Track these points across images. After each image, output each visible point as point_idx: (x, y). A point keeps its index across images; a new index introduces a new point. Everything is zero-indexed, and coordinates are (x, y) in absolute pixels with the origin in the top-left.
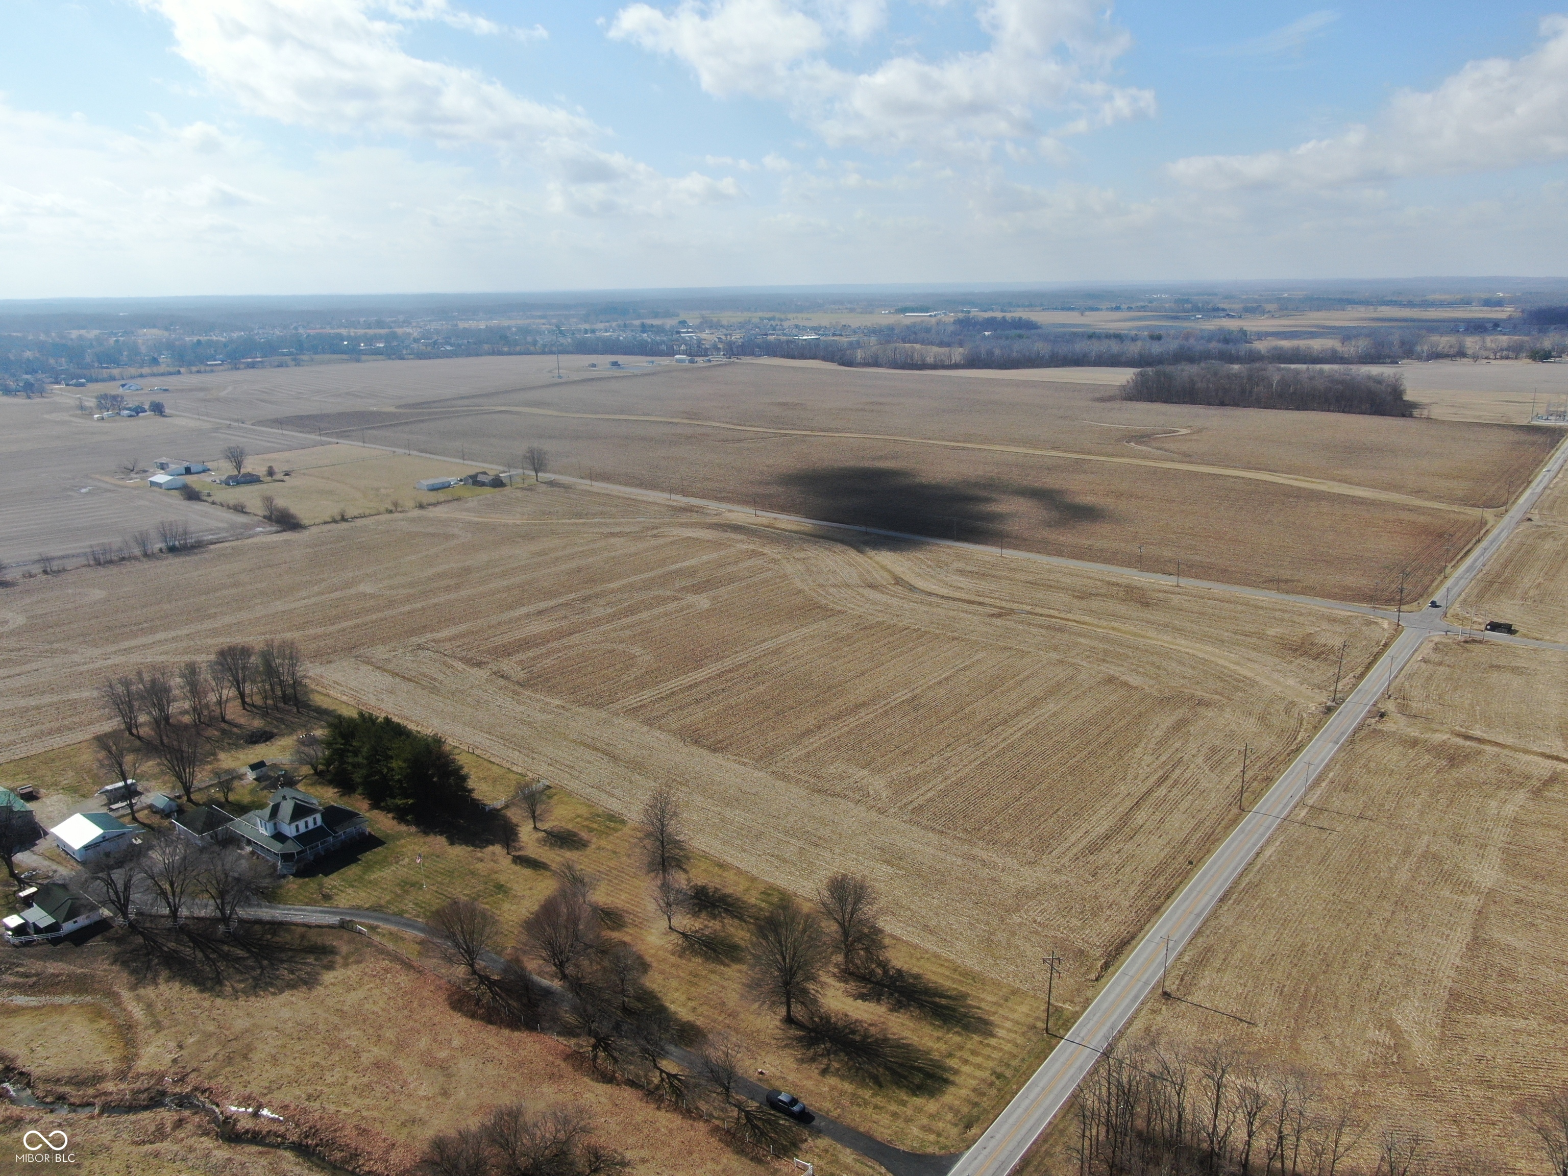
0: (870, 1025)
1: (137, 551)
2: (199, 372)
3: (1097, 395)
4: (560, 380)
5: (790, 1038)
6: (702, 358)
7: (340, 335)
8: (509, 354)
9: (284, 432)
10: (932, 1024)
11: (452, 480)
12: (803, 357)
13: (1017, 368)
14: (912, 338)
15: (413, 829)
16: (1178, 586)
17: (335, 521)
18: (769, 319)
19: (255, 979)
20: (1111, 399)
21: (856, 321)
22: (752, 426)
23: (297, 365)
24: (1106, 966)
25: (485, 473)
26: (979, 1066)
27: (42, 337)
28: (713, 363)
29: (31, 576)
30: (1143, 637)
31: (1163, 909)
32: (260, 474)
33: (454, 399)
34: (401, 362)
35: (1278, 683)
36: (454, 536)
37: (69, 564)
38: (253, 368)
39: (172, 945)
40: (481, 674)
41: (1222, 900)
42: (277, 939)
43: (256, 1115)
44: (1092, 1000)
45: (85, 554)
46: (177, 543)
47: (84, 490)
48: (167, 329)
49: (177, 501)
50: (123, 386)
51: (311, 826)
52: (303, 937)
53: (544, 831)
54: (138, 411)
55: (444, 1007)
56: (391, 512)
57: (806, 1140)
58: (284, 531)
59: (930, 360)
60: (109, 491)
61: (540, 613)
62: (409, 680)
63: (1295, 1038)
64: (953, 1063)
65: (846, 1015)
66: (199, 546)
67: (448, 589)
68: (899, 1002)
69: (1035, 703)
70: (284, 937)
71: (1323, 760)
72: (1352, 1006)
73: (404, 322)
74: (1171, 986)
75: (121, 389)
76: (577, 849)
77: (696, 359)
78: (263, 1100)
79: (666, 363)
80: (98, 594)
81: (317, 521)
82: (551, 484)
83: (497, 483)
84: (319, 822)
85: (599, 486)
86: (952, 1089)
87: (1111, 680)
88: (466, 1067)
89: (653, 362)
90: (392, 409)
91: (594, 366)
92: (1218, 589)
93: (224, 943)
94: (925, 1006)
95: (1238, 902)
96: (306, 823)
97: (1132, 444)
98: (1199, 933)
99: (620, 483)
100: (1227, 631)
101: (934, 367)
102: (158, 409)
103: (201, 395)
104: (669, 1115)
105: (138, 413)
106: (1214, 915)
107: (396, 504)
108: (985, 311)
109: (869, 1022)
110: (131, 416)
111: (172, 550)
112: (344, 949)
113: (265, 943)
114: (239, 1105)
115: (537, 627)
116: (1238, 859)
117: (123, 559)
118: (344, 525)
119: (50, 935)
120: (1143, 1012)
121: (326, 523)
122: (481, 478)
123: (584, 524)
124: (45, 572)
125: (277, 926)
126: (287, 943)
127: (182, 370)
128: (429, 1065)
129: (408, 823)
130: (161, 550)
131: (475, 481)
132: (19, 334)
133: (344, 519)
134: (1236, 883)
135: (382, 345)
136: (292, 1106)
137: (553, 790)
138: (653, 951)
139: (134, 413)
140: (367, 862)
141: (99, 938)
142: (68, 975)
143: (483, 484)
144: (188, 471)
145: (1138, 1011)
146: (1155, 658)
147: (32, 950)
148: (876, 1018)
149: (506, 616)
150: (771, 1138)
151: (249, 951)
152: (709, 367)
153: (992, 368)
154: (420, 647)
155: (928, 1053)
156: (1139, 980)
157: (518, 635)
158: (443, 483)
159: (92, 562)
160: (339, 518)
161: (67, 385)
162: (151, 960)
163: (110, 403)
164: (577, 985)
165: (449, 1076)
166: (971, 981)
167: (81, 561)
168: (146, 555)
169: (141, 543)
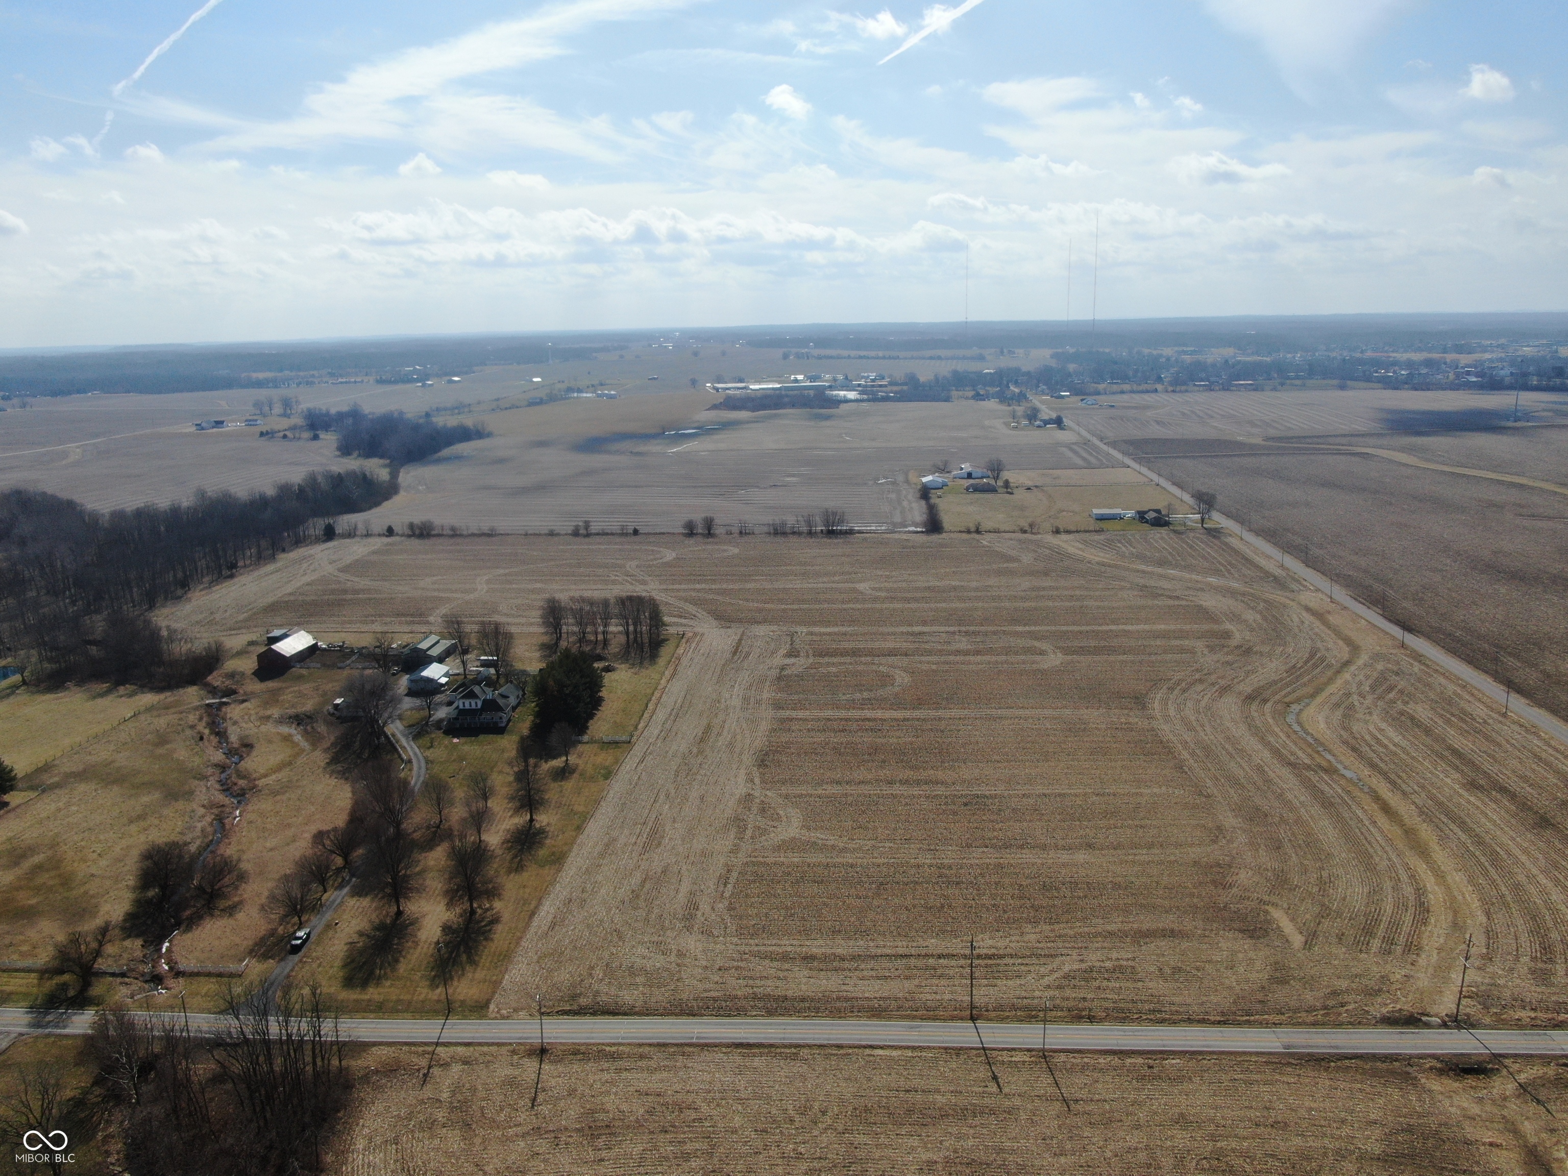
1: (805, 529)
17: (969, 532)
37: (759, 530)
40: (778, 662)
45: (769, 525)
46: (833, 528)
47: (882, 481)
50: (1082, 400)
54: (1046, 422)
56: (1025, 532)
58: (921, 532)
75: (1078, 404)
81: (955, 529)
82: (1212, 531)
83: (1160, 522)
85: (1247, 541)
102: (1059, 422)
110: (1039, 426)
111: (827, 533)
117: (793, 533)
121: (960, 532)
122: (1149, 515)
130: (820, 531)
131: (1141, 517)
133: (978, 532)
139: (1043, 425)
143: (1146, 521)
144: (970, 475)
154: (791, 635)
158: (1113, 515)
159: (772, 531)
160: (973, 529)
161: (1052, 396)
167: (766, 529)
168: (810, 534)
169: (809, 523)
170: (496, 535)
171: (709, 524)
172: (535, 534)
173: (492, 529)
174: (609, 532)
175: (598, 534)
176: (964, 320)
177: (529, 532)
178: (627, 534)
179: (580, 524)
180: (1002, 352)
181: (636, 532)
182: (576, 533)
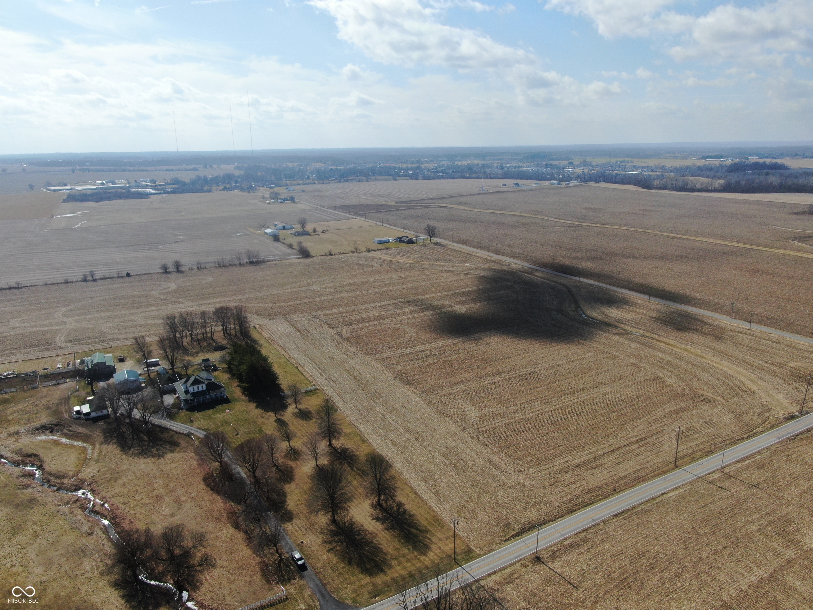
0: (370, 533)
1: (237, 262)
2: (323, 183)
3: (796, 211)
4: (483, 192)
5: (328, 530)
6: (565, 183)
7: (395, 167)
8: (469, 178)
9: (337, 212)
10: (399, 541)
11: (391, 239)
12: (623, 183)
13: (755, 193)
14: (697, 174)
15: (246, 398)
16: (750, 330)
17: (326, 255)
18: (621, 162)
19: (143, 450)
20: (803, 213)
21: (670, 163)
22: (565, 220)
23: (367, 181)
24: (517, 535)
25: (407, 237)
26: (405, 568)
27: (273, 166)
28: (571, 185)
29: (192, 269)
30: (702, 357)
31: (576, 512)
32: (310, 231)
33: (424, 200)
34: (415, 180)
35: (770, 396)
36: (372, 266)
37: (208, 266)
38: (347, 182)
39: (124, 429)
40: (331, 332)
41: (616, 515)
42: (162, 435)
43: (102, 505)
44: (493, 551)
45: (215, 262)
46: (254, 260)
47: (239, 234)
48: (325, 163)
49: (270, 242)
50: (287, 189)
51: (200, 389)
52: (172, 436)
53: (299, 409)
54: (285, 200)
55: (200, 479)
56: (353, 252)
57: (296, 579)
58: (302, 258)
59: (698, 186)
60: (248, 235)
61: (381, 306)
62: (299, 331)
63: (597, 603)
64: (393, 562)
65: (362, 526)
66: (263, 262)
67: (349, 291)
68: (393, 526)
69: (600, 385)
70: (166, 435)
71: (759, 447)
72: (649, 595)
73: (431, 161)
74: (543, 555)
75: (286, 190)
76: (306, 420)
77: (561, 183)
78: (108, 500)
79: (544, 184)
80: (210, 279)
81: (318, 255)
82: (437, 244)
83: (411, 242)
84: (205, 388)
85: (459, 247)
86: (382, 575)
87: (656, 379)
88: (188, 506)
89: (537, 184)
90: (393, 204)
91: (505, 185)
92: (776, 333)
93: (142, 432)
94: (403, 531)
95: (625, 519)
96: (198, 387)
97: (795, 241)
98: (586, 530)
99: (470, 246)
100: (761, 360)
101: (700, 190)
102: (292, 200)
103: (317, 194)
104: (249, 550)
105: (284, 201)
106: (604, 522)
107: (356, 249)
108: (761, 158)
109: (370, 532)
110: (282, 202)
111: (252, 263)
112: (183, 445)
113: (157, 436)
114: (99, 500)
115: (374, 313)
116: (649, 493)
117: (230, 265)
118: (329, 257)
119: (86, 417)
120: (517, 565)
121: (322, 256)
122: (404, 239)
123: (437, 265)
124: (198, 268)
125: (165, 430)
126: (164, 438)
127: (316, 182)
128: (175, 502)
129: (246, 395)
130: (247, 263)
131: (400, 240)
132: (264, 165)
133: (330, 254)
134: (634, 508)
135: (411, 172)
136: (115, 505)
137: (318, 391)
138: (300, 474)
139: (282, 201)
140: (217, 410)
141: (102, 421)
142: (85, 434)
143: (404, 242)
144: (284, 228)
145: (515, 563)
146: (697, 371)
147: (78, 421)
148: (375, 531)
149: (364, 307)
150: (282, 573)
151: (149, 438)
152: (567, 187)
153: (738, 192)
154: (316, 317)
155: (385, 554)
156: (528, 547)
157: (363, 316)
158: (385, 240)
159: (217, 266)
160: (328, 253)
161: (267, 187)
162: (114, 434)
163: (275, 196)
164: (257, 482)
165: (179, 508)
166: (436, 525)
167: (213, 265)
168: (240, 264)
169: (239, 259)
170: (21, 288)
171: (177, 265)
172: (53, 284)
173: (18, 284)
174: (109, 276)
175: (102, 279)
176: (176, 150)
177: (48, 283)
178: (122, 277)
179: (88, 273)
180: (206, 167)
181: (128, 275)
182: (85, 280)
